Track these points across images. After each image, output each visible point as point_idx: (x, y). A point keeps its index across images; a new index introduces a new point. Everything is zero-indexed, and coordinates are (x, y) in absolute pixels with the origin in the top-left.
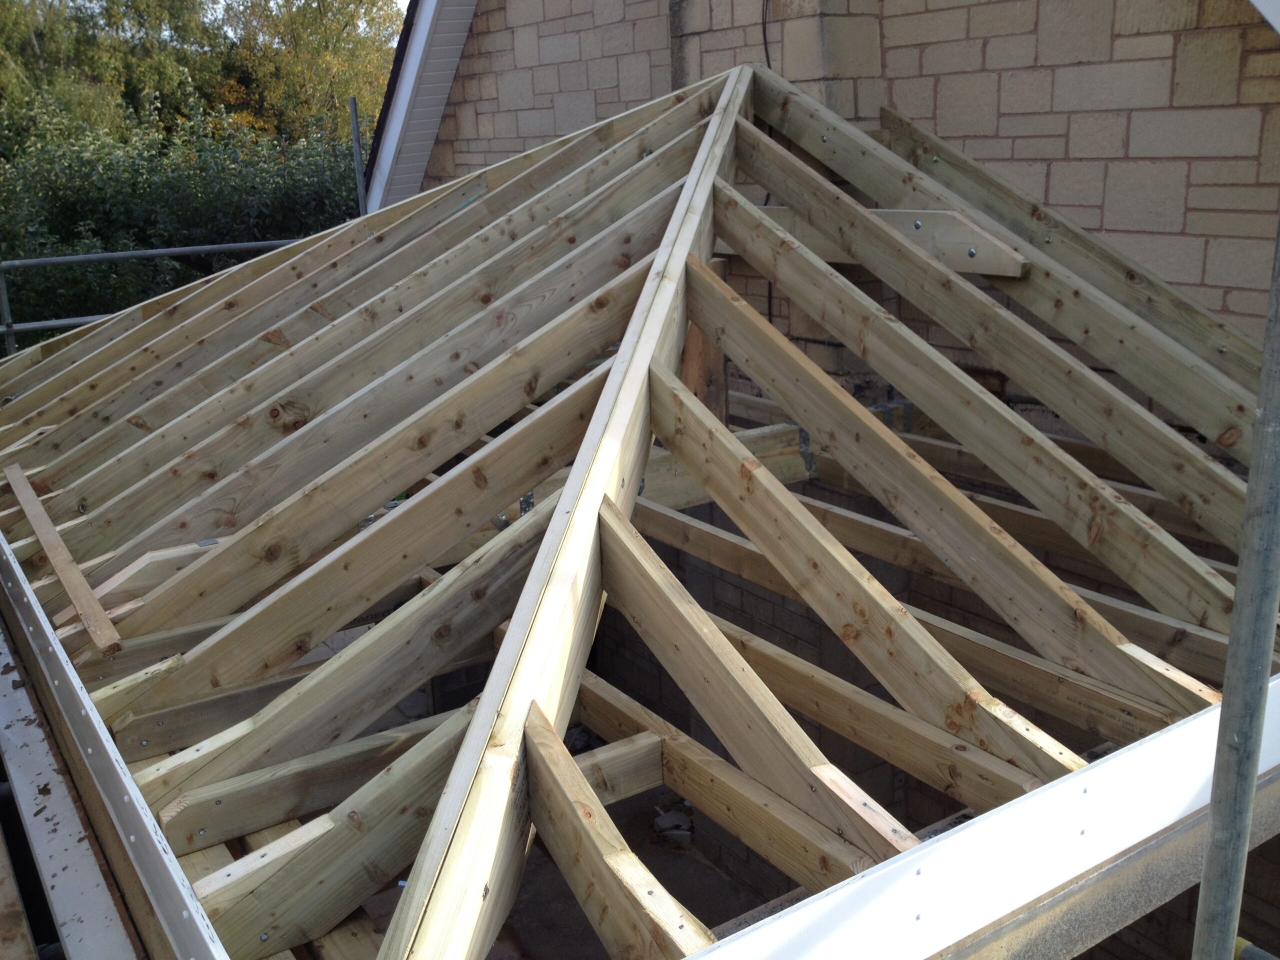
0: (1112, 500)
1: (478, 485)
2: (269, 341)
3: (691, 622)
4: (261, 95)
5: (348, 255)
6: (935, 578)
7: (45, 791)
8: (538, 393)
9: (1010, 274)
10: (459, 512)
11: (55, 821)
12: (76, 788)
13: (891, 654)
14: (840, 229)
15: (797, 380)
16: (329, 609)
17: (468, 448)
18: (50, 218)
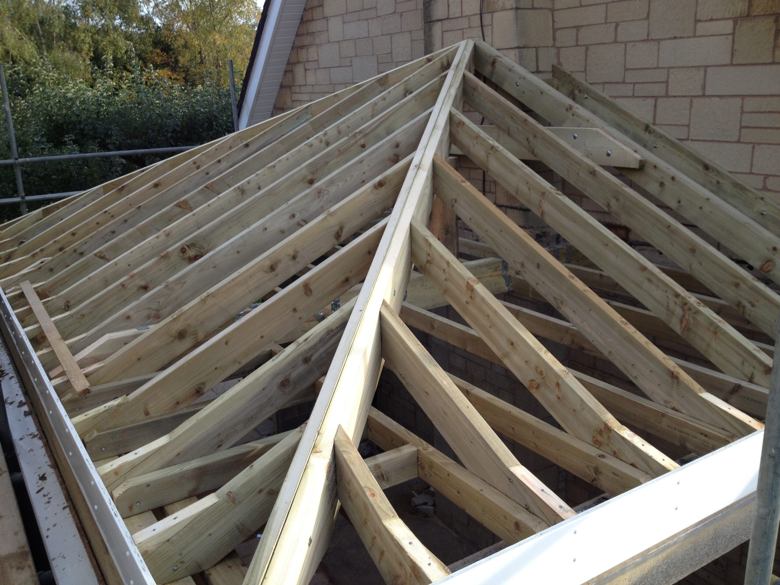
0: (696, 305)
1: (306, 294)
2: (180, 207)
3: (436, 378)
4: (176, 58)
5: (228, 155)
6: (585, 352)
7: (43, 478)
8: (342, 239)
9: (632, 166)
10: (295, 310)
11: (49, 496)
12: (62, 477)
13: (559, 398)
14: (528, 139)
15: (501, 231)
16: (216, 369)
17: (300, 272)
18: (48, 133)
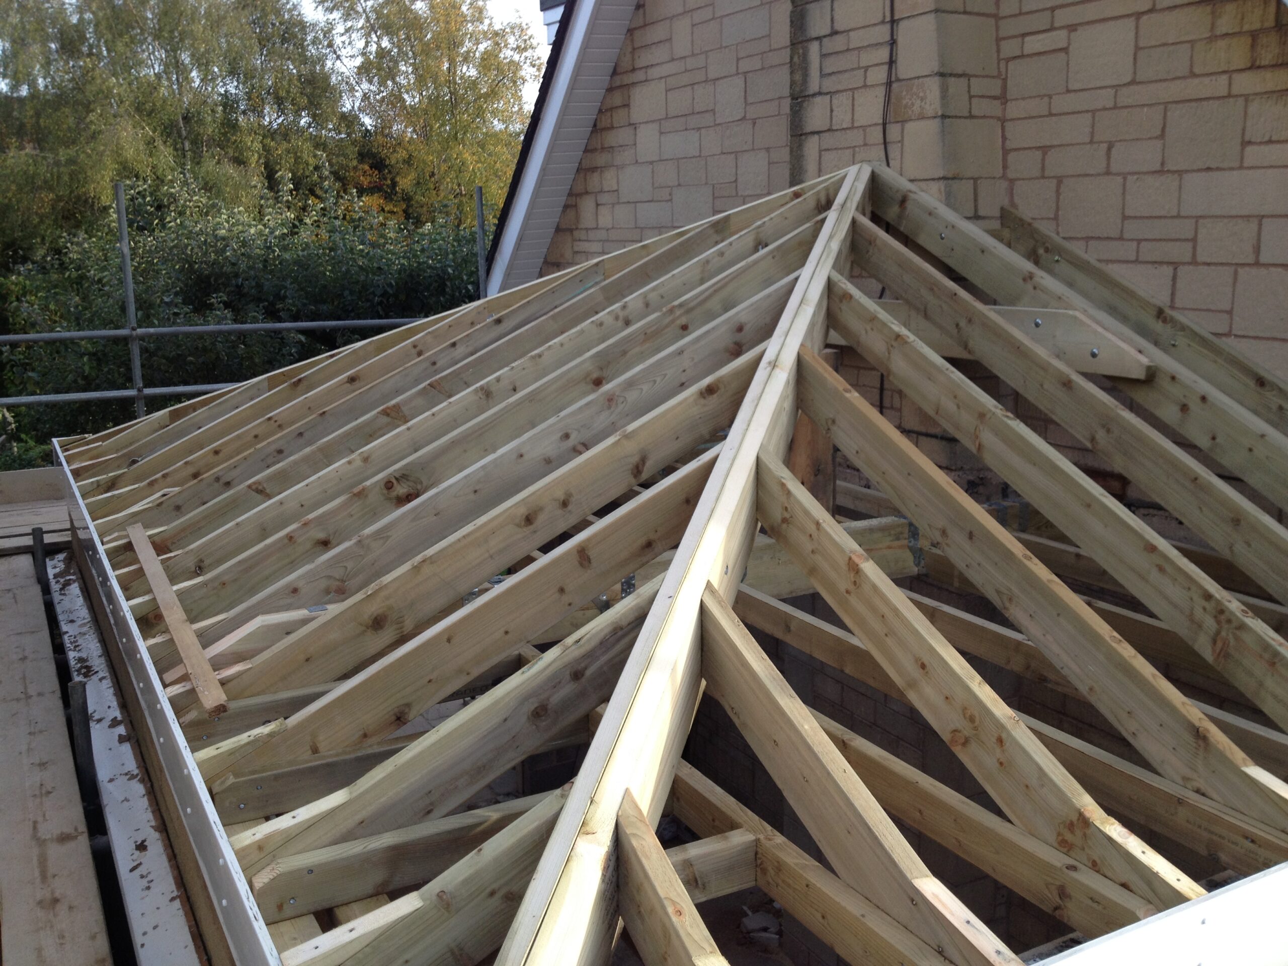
0: (1239, 614)
1: (581, 565)
2: (388, 415)
3: (792, 718)
4: (392, 180)
5: (467, 335)
6: (1049, 685)
7: (141, 847)
8: (644, 476)
9: (1134, 376)
10: (562, 590)
11: (149, 878)
12: (171, 846)
13: (1001, 764)
14: (957, 325)
15: (909, 474)
16: (430, 681)
17: (574, 527)
18: (185, 289)
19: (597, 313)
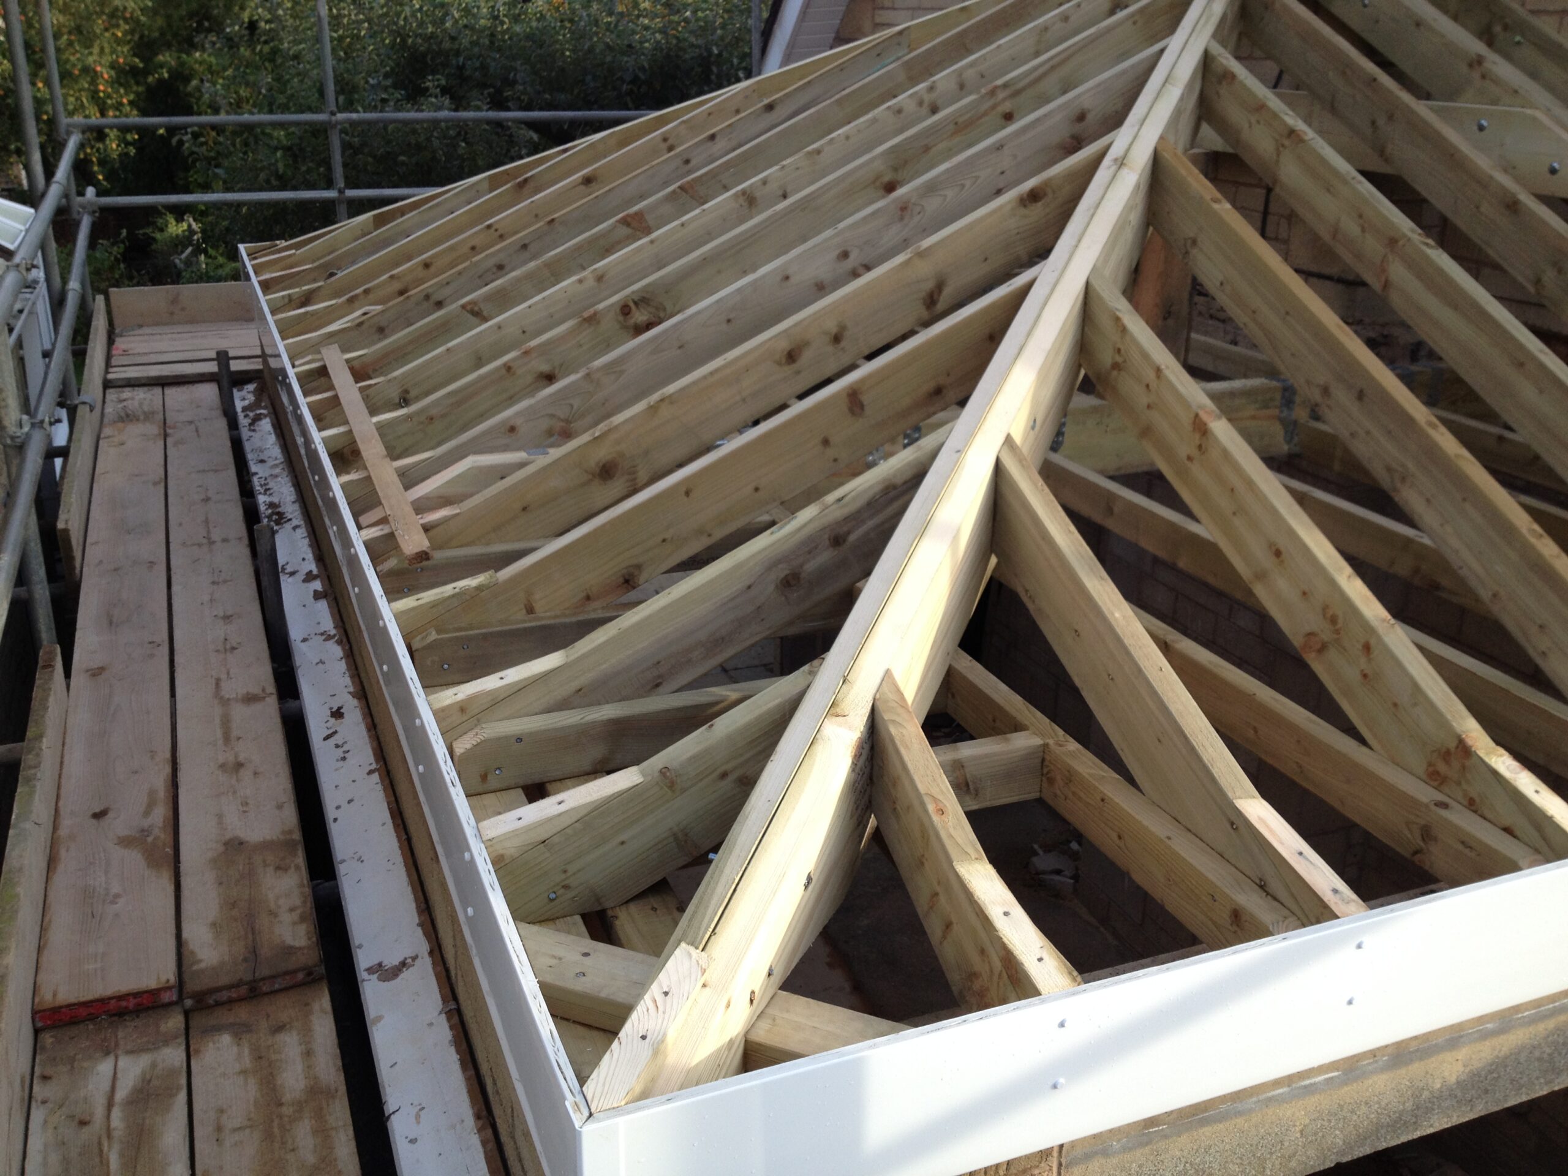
1: (852, 412)
2: (628, 225)
3: (1100, 603)
5: (730, 125)
7: (337, 714)
8: (940, 304)
10: (826, 442)
11: (345, 748)
12: (371, 715)
13: (1365, 676)
14: (1373, 123)
15: (1287, 313)
16: (664, 540)
18: (397, 70)
19: (895, 96)
